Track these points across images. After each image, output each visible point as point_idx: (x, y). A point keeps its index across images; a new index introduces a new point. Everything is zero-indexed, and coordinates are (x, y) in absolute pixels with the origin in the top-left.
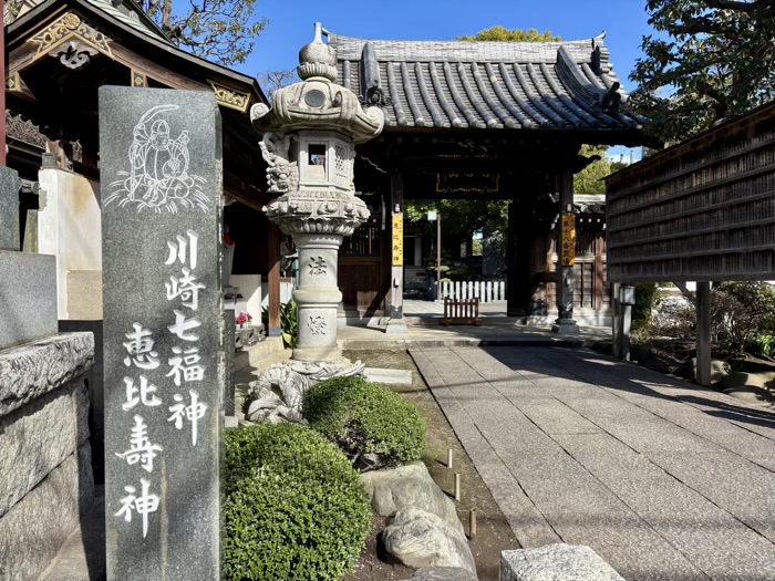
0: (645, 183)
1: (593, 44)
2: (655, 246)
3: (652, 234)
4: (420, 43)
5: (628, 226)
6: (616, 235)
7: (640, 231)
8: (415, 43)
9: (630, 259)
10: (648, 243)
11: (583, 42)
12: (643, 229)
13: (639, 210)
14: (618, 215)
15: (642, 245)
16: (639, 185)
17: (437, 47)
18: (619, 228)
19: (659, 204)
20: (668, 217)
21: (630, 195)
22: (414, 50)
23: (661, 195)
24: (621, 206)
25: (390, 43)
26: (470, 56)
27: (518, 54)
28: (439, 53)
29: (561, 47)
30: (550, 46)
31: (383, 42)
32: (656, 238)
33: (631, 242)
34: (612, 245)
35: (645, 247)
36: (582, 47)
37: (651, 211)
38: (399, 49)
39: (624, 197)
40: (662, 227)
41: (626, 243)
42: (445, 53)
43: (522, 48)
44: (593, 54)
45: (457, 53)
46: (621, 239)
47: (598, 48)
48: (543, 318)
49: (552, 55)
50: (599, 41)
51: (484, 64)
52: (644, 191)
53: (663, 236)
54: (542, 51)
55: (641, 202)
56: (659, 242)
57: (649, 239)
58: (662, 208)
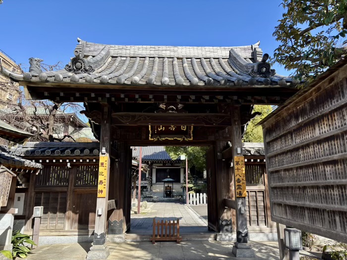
0: (300, 121)
1: (252, 48)
2: (322, 191)
3: (315, 177)
4: (140, 46)
5: (286, 166)
6: (276, 175)
7: (301, 172)
8: (138, 46)
9: (292, 202)
10: (313, 187)
11: (246, 47)
12: (305, 171)
13: (297, 149)
14: (275, 156)
15: (305, 188)
16: (293, 124)
17: (151, 49)
18: (278, 168)
19: (320, 142)
20: (336, 157)
21: (285, 135)
22: (137, 50)
23: (322, 130)
24: (278, 147)
25: (121, 47)
26: (172, 54)
27: (203, 53)
28: (152, 52)
29: (232, 49)
30: (225, 49)
31: (117, 46)
32: (321, 182)
33: (291, 183)
34: (274, 184)
35: (309, 192)
36: (245, 49)
37: (311, 150)
38: (126, 50)
39: (280, 137)
40: (328, 169)
41: (286, 183)
42: (157, 52)
43: (206, 50)
44: (253, 53)
45: (164, 52)
46: (281, 179)
47: (255, 49)
48: (230, 235)
49: (226, 53)
50: (256, 46)
51: (182, 59)
52: (299, 129)
53: (331, 181)
54: (219, 51)
55: (298, 141)
56: (327, 187)
57: (313, 182)
58: (326, 145)
